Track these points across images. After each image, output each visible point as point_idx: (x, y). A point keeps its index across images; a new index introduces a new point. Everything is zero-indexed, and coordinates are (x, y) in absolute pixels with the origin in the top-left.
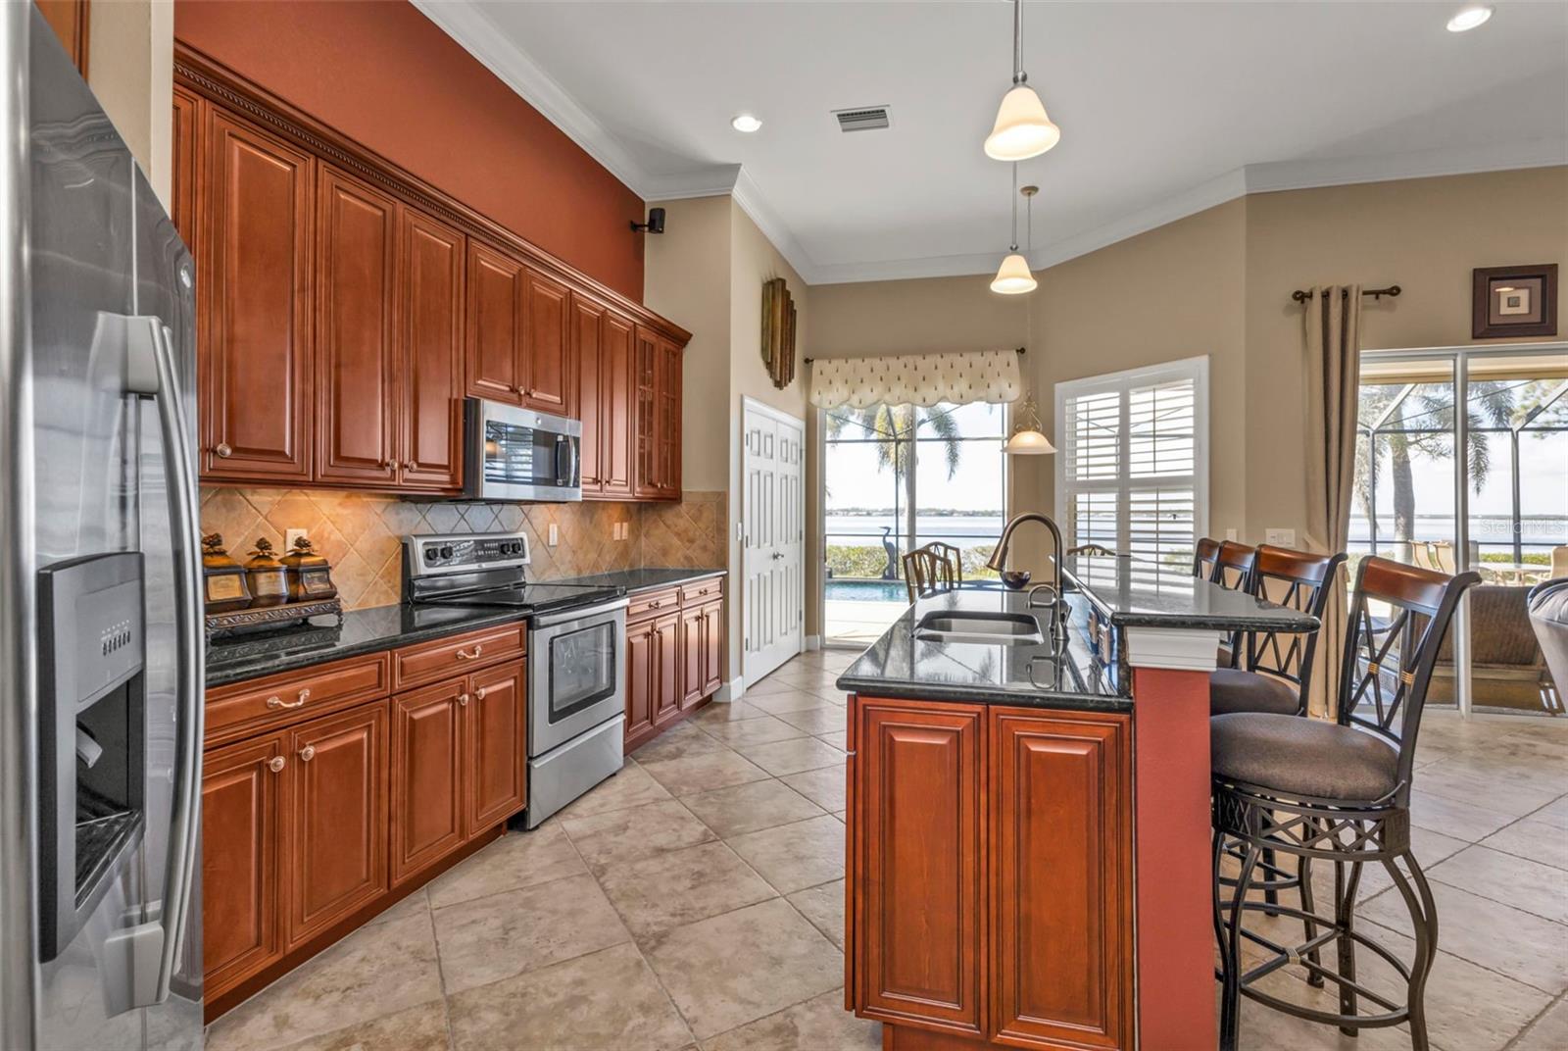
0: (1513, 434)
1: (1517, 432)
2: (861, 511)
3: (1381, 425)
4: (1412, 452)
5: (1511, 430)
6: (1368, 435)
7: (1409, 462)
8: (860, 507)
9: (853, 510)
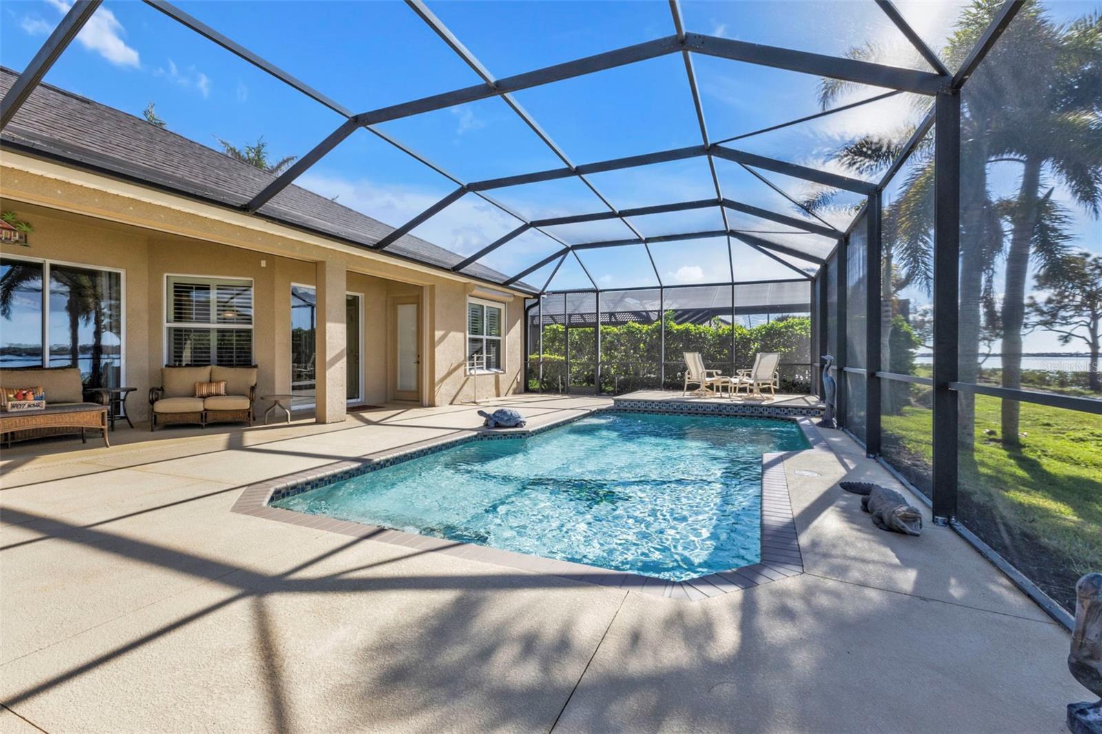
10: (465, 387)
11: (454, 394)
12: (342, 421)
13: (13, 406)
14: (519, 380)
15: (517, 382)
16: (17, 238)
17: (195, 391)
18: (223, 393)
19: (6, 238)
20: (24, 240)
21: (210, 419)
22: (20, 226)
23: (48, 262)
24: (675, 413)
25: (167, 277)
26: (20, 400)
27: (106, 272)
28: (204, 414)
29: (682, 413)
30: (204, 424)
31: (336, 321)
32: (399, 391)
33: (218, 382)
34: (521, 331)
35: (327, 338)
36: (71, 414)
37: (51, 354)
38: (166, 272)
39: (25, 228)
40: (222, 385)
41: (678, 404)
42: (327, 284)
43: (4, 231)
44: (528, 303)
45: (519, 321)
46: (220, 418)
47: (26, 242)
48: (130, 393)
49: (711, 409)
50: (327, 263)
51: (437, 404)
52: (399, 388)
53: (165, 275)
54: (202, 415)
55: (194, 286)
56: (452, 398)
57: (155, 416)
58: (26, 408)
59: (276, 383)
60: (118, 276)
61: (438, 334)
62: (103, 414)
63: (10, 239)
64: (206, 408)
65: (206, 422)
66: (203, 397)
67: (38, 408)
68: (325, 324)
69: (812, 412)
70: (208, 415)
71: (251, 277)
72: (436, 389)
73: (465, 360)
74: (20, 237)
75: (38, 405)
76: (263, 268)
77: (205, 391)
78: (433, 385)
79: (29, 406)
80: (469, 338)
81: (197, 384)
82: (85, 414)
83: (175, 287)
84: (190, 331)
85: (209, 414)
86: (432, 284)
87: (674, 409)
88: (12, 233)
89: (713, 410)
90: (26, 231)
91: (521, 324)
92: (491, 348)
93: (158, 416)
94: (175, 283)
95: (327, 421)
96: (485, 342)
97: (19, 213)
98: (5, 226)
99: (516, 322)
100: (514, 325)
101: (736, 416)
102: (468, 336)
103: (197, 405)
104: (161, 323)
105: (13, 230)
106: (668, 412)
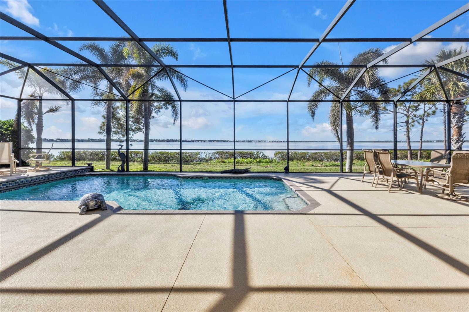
0: (394, 103)
1: (396, 102)
2: (202, 141)
3: (345, 98)
4: (353, 112)
5: (393, 101)
6: (340, 102)
7: (352, 117)
8: (202, 140)
9: (200, 140)
24: (20, 187)
29: (24, 186)
41: (21, 180)
49: (44, 178)
69: (86, 170)
87: (19, 184)
89: (44, 179)
101: (57, 180)
106: (14, 188)
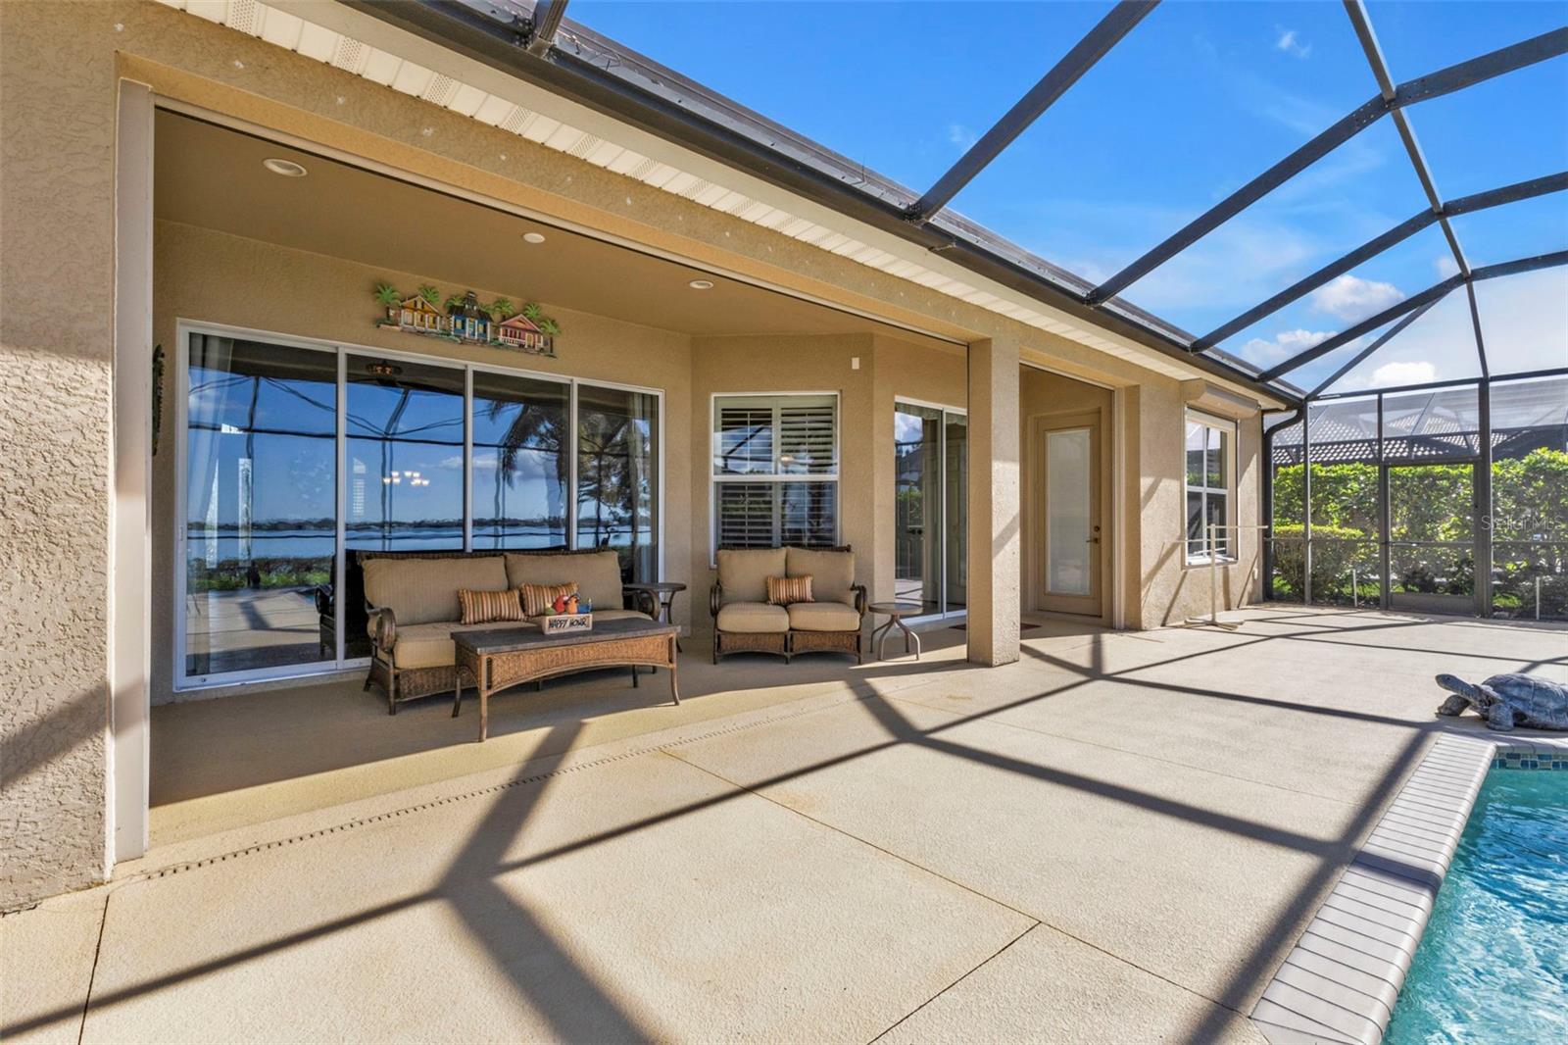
10: (1182, 591)
11: (1168, 605)
12: (1015, 661)
13: (551, 625)
14: (1256, 577)
15: (1254, 580)
16: (541, 345)
17: (768, 592)
18: (811, 598)
19: (529, 346)
20: (549, 347)
21: (798, 645)
22: (545, 325)
23: (577, 381)
25: (715, 398)
26: (560, 614)
27: (639, 394)
28: (789, 637)
30: (788, 654)
31: (1006, 459)
32: (1051, 595)
33: (802, 577)
34: (1258, 477)
35: (993, 494)
36: (628, 642)
37: (579, 527)
38: (715, 391)
39: (551, 329)
40: (808, 582)
42: (994, 386)
43: (527, 334)
44: (1270, 420)
45: (1255, 456)
46: (814, 644)
47: (551, 351)
48: (677, 593)
50: (994, 343)
51: (1144, 625)
52: (1049, 589)
53: (713, 395)
54: (786, 636)
55: (749, 412)
56: (1165, 612)
57: (719, 637)
58: (567, 629)
59: (876, 579)
60: (654, 399)
61: (1145, 482)
62: (671, 640)
63: (534, 347)
64: (795, 625)
65: (792, 650)
66: (786, 605)
67: (582, 628)
68: (990, 466)
70: (795, 639)
71: (835, 389)
72: (1143, 593)
73: (1181, 537)
74: (545, 343)
75: (582, 623)
76: (856, 370)
77: (783, 592)
78: (1135, 585)
79: (572, 624)
80: (1189, 492)
81: (771, 581)
82: (646, 640)
83: (724, 416)
84: (743, 488)
85: (797, 637)
86: (1135, 383)
88: (536, 336)
90: (551, 334)
91: (1258, 465)
92: (1214, 510)
93: (723, 638)
94: (723, 410)
95: (994, 663)
96: (1205, 500)
97: (543, 305)
98: (528, 327)
99: (1251, 459)
100: (1248, 466)
102: (1187, 489)
103: (774, 621)
104: (706, 477)
105: (537, 332)
